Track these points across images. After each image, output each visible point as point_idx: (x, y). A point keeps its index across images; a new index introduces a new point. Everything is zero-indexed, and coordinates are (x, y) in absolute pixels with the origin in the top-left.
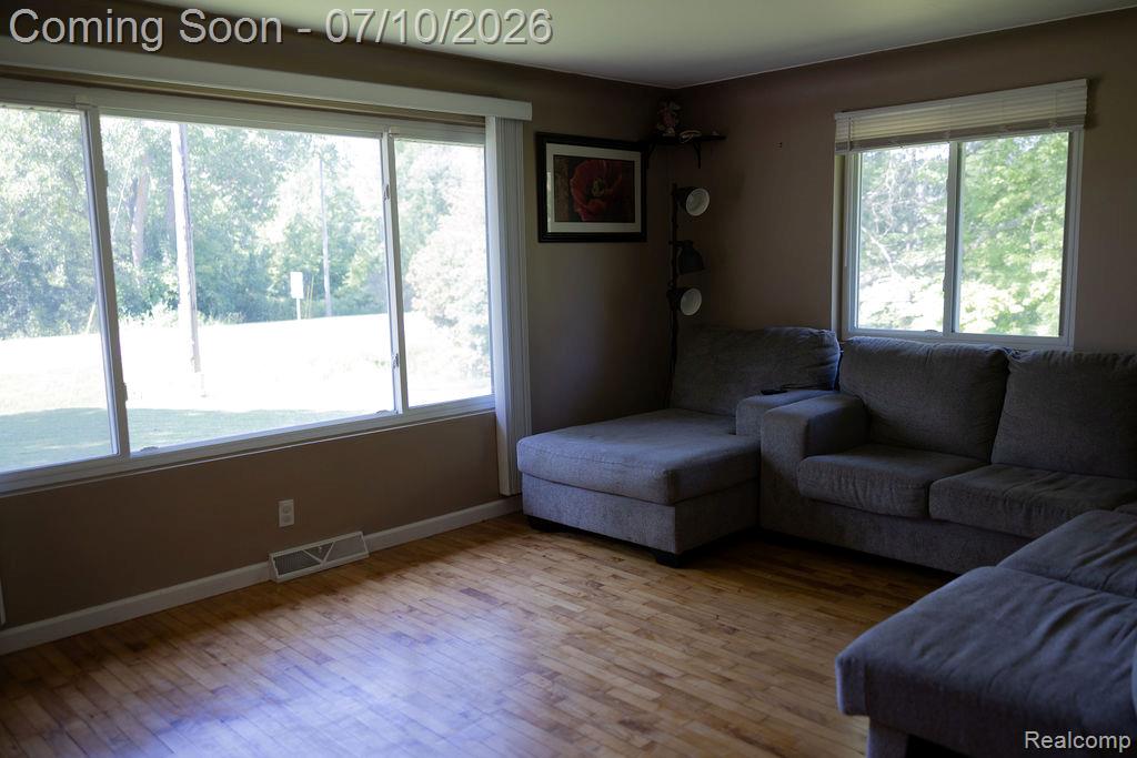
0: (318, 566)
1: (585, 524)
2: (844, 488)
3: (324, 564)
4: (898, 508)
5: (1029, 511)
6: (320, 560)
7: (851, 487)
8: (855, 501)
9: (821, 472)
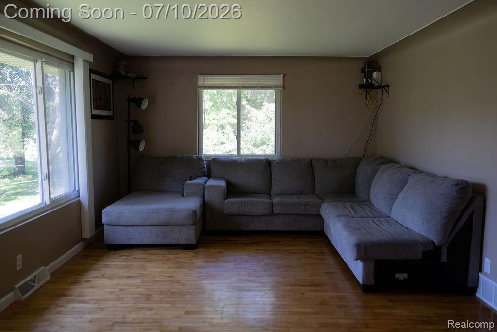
0: (35, 288)
1: (145, 241)
2: (244, 209)
3: (37, 286)
4: (264, 212)
5: (305, 206)
6: (34, 285)
7: (246, 207)
8: (248, 212)
9: (234, 205)
